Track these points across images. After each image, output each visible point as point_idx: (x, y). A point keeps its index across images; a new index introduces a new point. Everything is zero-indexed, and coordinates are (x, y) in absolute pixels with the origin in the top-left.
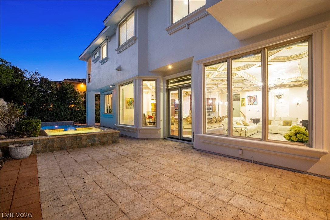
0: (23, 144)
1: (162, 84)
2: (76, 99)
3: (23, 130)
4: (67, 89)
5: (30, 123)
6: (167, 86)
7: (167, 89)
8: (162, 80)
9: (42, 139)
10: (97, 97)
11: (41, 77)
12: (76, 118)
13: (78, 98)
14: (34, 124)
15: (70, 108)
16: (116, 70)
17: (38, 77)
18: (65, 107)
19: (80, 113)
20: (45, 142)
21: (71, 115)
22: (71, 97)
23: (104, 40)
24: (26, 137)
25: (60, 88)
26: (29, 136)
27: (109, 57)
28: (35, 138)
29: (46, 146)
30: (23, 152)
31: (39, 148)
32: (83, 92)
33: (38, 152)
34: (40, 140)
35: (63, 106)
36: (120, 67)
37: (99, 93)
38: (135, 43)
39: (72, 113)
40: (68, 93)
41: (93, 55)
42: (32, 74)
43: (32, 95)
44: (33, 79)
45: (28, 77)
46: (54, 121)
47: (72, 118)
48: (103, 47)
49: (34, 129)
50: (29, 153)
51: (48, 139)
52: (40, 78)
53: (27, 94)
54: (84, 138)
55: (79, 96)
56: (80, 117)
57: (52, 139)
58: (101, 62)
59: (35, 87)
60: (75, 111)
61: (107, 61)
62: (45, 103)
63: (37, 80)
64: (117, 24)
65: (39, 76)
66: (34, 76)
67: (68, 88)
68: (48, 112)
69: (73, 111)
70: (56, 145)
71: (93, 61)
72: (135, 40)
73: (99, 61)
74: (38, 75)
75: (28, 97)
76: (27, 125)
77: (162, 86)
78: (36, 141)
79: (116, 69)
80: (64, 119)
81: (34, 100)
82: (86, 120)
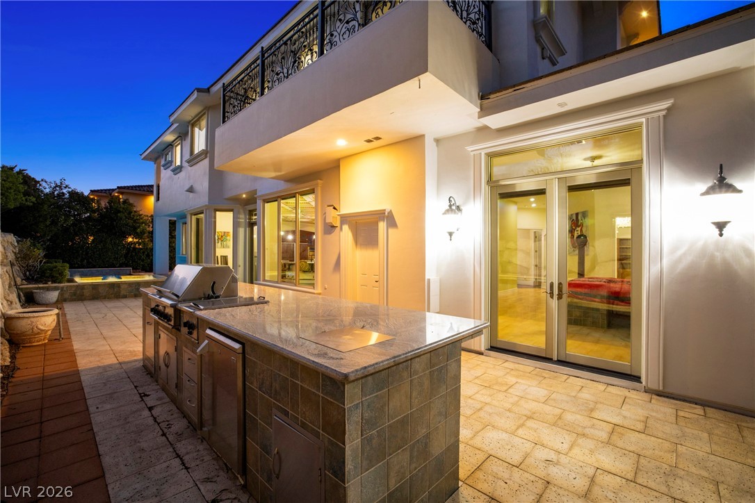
0: (48, 289)
1: (242, 216)
2: (135, 228)
3: (47, 275)
4: (119, 212)
5: (56, 267)
6: (250, 219)
7: (249, 222)
8: (241, 211)
9: (70, 286)
10: (173, 224)
11: (70, 190)
12: (135, 262)
13: (139, 227)
14: (61, 268)
15: (124, 245)
16: (187, 191)
17: (64, 191)
18: (115, 243)
19: (144, 253)
20: (73, 289)
21: (126, 256)
22: (127, 225)
23: (176, 137)
24: (50, 283)
25: (106, 208)
26: (54, 282)
27: (183, 165)
28: (62, 285)
29: (75, 294)
30: (49, 297)
31: (66, 296)
32: (149, 215)
33: (65, 300)
34: (67, 286)
35: (111, 241)
36: (192, 187)
37: (175, 219)
38: (206, 157)
39: (127, 254)
40: (121, 219)
41: (163, 155)
42: (53, 185)
43: (54, 223)
44: (56, 193)
45: (47, 191)
46: (94, 267)
47: (129, 262)
48: (176, 146)
49: (60, 274)
50: (55, 299)
51: (77, 286)
52: (69, 192)
53: (46, 220)
54: (122, 287)
55: (143, 223)
56: (143, 261)
57: (82, 286)
58: (173, 171)
59: (60, 207)
60: (134, 248)
61: (181, 171)
62: (77, 235)
63: (63, 194)
64: (189, 122)
65: (67, 189)
66: (58, 189)
67: (121, 209)
68: (83, 252)
69: (131, 249)
70: (87, 293)
71: (163, 166)
72: (206, 154)
73: (171, 168)
74: (65, 188)
75: (47, 226)
76: (51, 270)
77: (243, 219)
78: (62, 288)
79: (186, 189)
80: (113, 264)
81: (58, 230)
82: (152, 265)
